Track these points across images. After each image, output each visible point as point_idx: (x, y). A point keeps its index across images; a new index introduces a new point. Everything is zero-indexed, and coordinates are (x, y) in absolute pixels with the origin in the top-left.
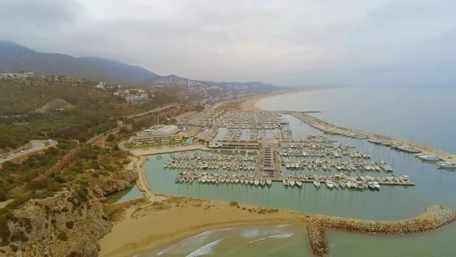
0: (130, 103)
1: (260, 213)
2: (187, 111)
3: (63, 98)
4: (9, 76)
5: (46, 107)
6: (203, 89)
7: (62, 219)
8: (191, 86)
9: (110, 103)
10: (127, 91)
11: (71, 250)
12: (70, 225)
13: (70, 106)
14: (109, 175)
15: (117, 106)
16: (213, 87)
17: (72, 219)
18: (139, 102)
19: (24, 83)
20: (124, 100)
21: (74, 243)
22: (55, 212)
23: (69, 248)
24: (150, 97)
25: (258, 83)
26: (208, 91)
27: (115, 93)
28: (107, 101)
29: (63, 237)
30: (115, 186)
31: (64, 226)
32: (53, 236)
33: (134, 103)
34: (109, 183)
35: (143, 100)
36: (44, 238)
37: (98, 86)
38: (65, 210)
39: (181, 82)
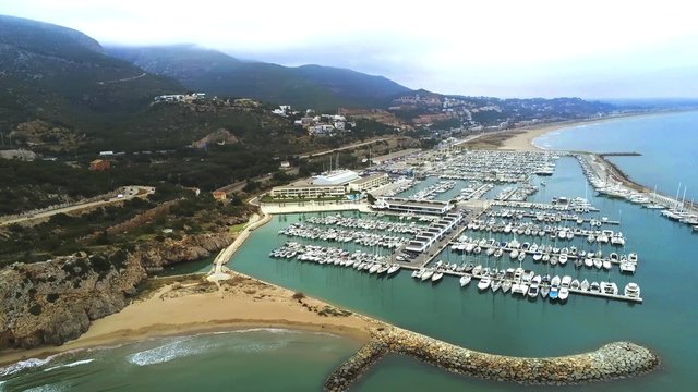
0: (313, 137)
1: (321, 314)
2: (405, 149)
3: (227, 128)
4: (175, 99)
5: (205, 140)
6: (467, 111)
7: (45, 289)
8: (448, 107)
9: (285, 136)
10: (317, 118)
11: (39, 327)
12: (52, 298)
13: (234, 139)
14: (181, 239)
15: (292, 139)
16: (485, 108)
17: (58, 290)
18: (327, 133)
19: (188, 108)
20: (306, 132)
21: (47, 319)
22: (39, 279)
23: (37, 324)
24: (347, 126)
25: (574, 100)
26: (474, 115)
27: (296, 122)
28: (281, 132)
29: (36, 311)
30: (183, 254)
31: (44, 298)
32: (25, 307)
33: (320, 136)
34: (174, 250)
35: (335, 130)
36: (12, 309)
37: (277, 111)
38: (52, 279)
39: (433, 101)
